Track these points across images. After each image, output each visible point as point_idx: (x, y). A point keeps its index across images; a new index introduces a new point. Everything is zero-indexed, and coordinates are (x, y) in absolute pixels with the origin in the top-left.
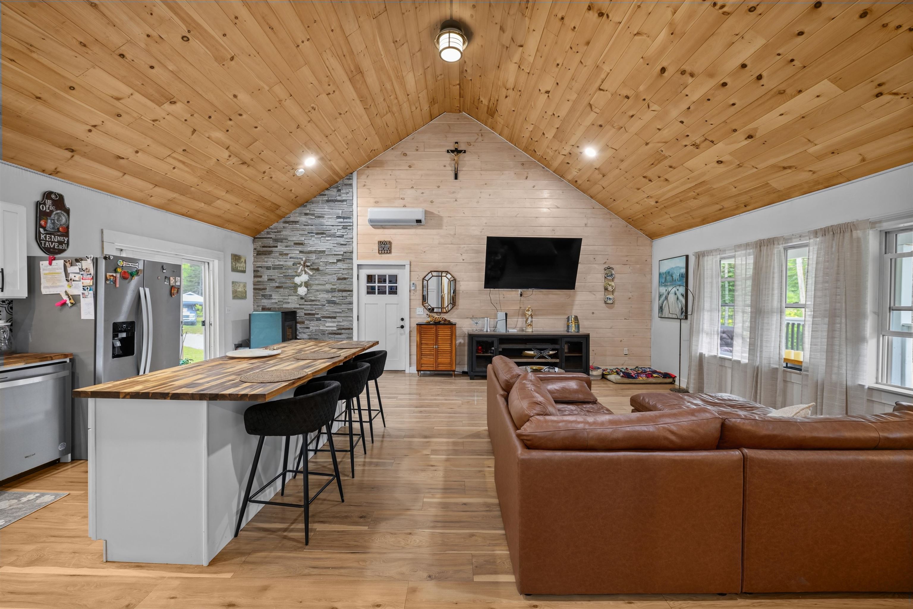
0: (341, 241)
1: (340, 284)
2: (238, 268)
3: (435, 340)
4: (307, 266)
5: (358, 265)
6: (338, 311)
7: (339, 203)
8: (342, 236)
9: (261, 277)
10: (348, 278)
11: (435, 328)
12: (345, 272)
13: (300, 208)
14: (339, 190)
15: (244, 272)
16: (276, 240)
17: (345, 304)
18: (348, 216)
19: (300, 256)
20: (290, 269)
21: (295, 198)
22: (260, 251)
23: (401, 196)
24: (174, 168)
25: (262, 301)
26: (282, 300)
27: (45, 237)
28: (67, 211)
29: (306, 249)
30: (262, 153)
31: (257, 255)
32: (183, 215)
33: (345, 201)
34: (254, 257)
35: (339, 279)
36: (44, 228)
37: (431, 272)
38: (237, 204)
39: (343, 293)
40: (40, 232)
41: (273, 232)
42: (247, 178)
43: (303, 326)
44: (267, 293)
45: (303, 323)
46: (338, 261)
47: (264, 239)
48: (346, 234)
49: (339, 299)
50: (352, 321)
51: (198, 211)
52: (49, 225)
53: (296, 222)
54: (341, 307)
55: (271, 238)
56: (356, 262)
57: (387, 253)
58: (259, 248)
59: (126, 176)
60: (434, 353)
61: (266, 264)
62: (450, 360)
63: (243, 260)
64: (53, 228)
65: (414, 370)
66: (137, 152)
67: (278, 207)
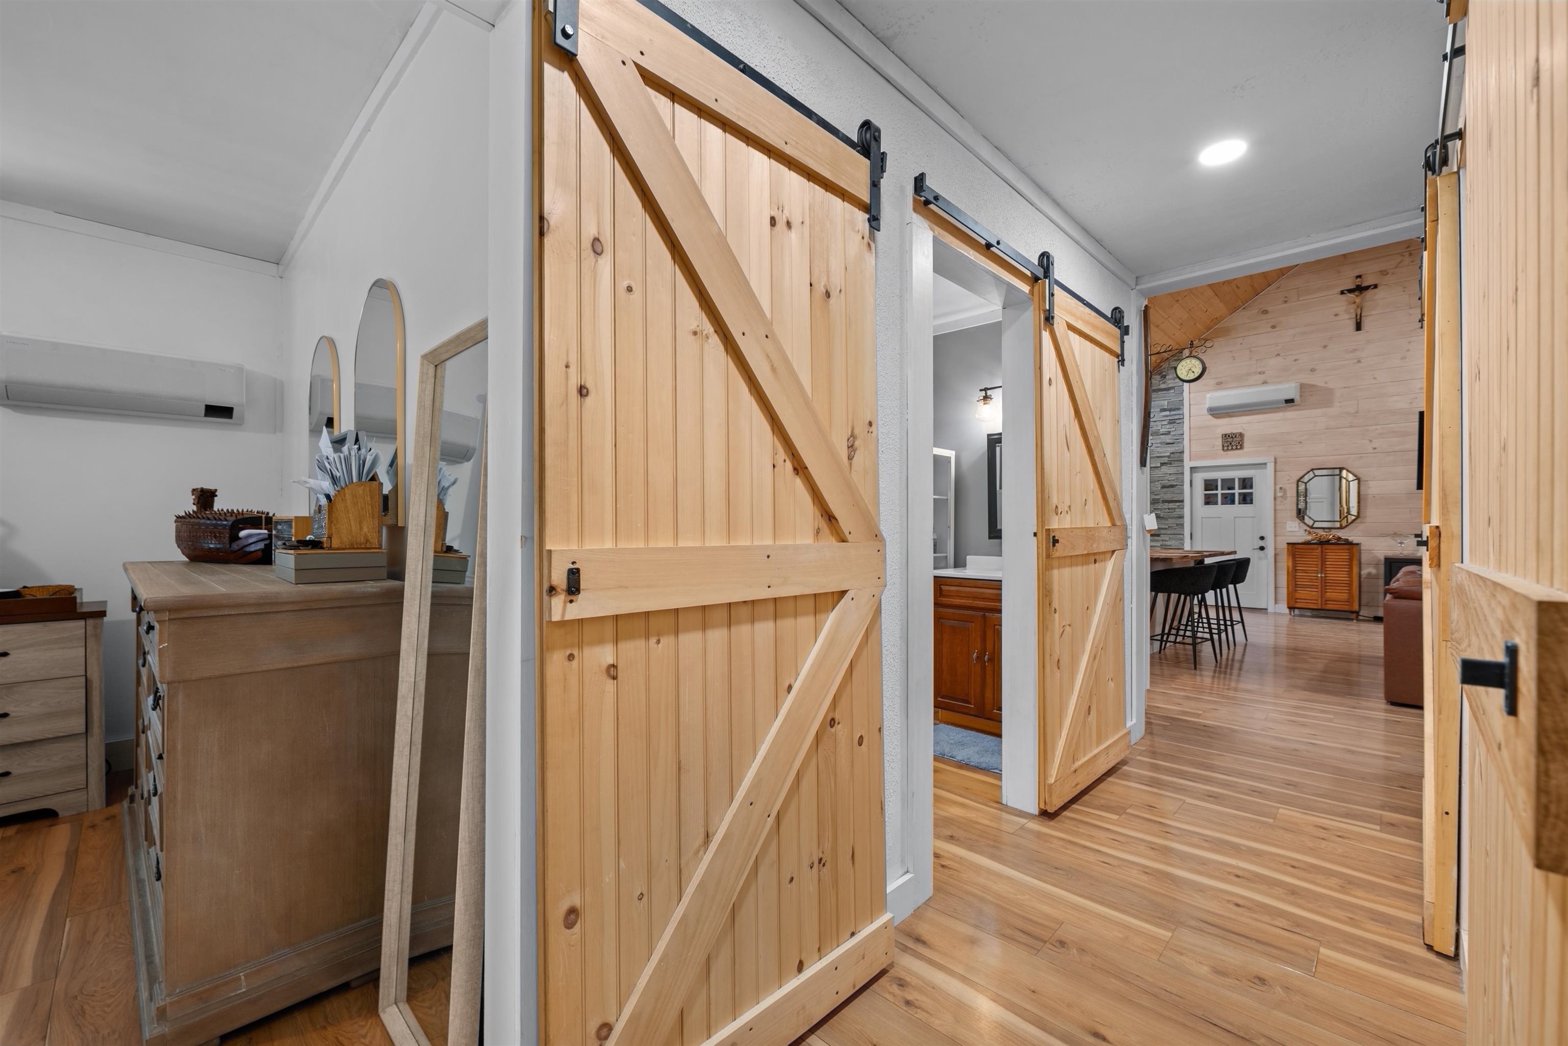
0: (1168, 439)
1: (1166, 493)
3: (1320, 566)
5: (1191, 468)
6: (1163, 527)
7: (1163, 392)
8: (1168, 433)
10: (1177, 485)
11: (1320, 549)
12: (1173, 478)
14: (1164, 377)
17: (1172, 518)
18: (1177, 407)
23: (1259, 370)
33: (1173, 388)
35: (1163, 487)
37: (1312, 470)
39: (1170, 504)
46: (1162, 464)
48: (1173, 429)
49: (1164, 512)
50: (1182, 539)
54: (1167, 522)
56: (1188, 464)
57: (1236, 449)
60: (1319, 584)
62: (1349, 596)
65: (1283, 608)
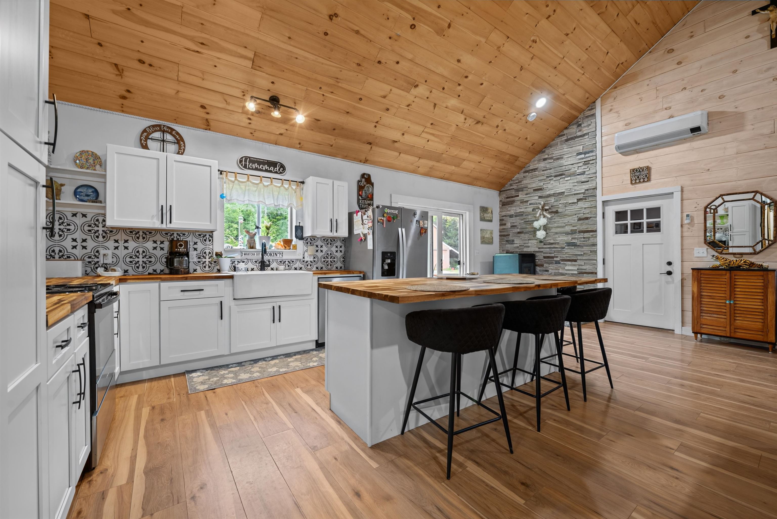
0: (582, 178)
1: (581, 225)
2: (486, 218)
3: (728, 292)
4: (546, 210)
5: (604, 202)
6: (579, 253)
7: (579, 139)
8: (583, 173)
9: (505, 224)
10: (591, 217)
11: (728, 275)
12: (587, 211)
13: (539, 155)
14: (580, 125)
15: (491, 221)
16: (518, 190)
17: (587, 246)
18: (591, 150)
19: (539, 202)
20: (530, 215)
21: (532, 145)
22: (505, 202)
23: (665, 106)
24: (428, 141)
25: (506, 246)
26: (523, 244)
27: (362, 201)
28: (372, 184)
29: (545, 193)
30: (492, 107)
31: (502, 206)
32: (442, 179)
33: (587, 134)
34: (500, 208)
35: (580, 219)
36: (361, 196)
37: (721, 196)
38: (480, 162)
39: (585, 234)
40: (359, 199)
41: (515, 183)
42: (484, 136)
43: (542, 269)
44: (511, 238)
45: (542, 266)
46: (579, 200)
47: (508, 191)
48: (588, 169)
49: (580, 241)
50: (596, 264)
51: (451, 174)
52: (364, 194)
53: (535, 170)
54: (583, 250)
55: (513, 189)
56: (600, 199)
57: (644, 181)
58: (504, 200)
59: (401, 155)
60: (728, 311)
61: (509, 213)
63: (490, 211)
64: (366, 196)
65: (688, 331)
66: (403, 134)
67: (516, 158)
